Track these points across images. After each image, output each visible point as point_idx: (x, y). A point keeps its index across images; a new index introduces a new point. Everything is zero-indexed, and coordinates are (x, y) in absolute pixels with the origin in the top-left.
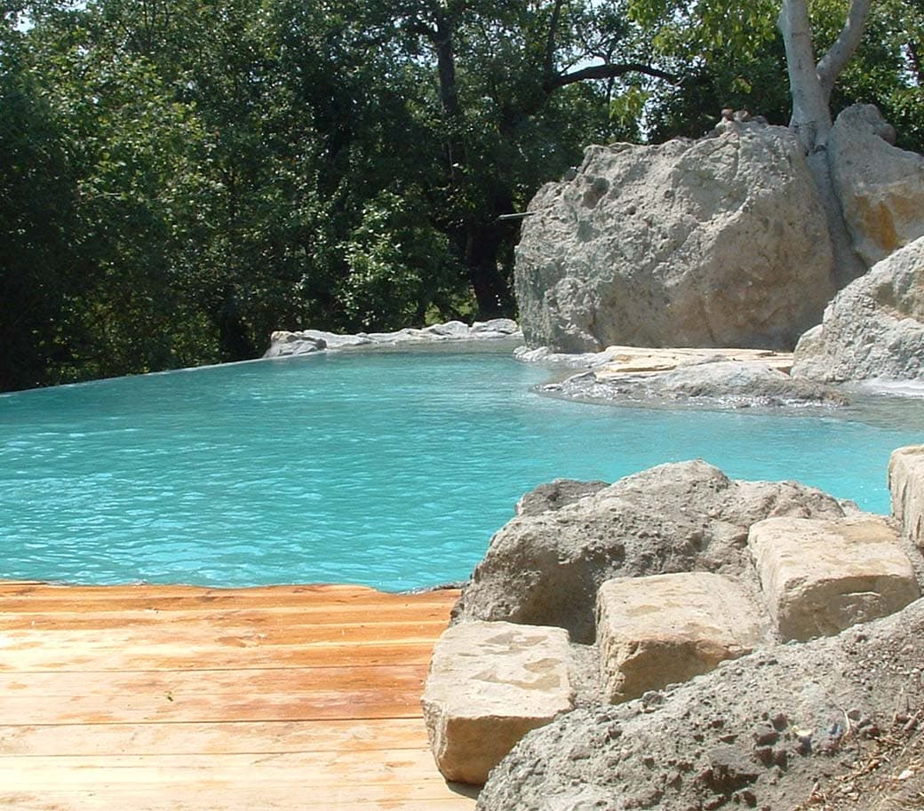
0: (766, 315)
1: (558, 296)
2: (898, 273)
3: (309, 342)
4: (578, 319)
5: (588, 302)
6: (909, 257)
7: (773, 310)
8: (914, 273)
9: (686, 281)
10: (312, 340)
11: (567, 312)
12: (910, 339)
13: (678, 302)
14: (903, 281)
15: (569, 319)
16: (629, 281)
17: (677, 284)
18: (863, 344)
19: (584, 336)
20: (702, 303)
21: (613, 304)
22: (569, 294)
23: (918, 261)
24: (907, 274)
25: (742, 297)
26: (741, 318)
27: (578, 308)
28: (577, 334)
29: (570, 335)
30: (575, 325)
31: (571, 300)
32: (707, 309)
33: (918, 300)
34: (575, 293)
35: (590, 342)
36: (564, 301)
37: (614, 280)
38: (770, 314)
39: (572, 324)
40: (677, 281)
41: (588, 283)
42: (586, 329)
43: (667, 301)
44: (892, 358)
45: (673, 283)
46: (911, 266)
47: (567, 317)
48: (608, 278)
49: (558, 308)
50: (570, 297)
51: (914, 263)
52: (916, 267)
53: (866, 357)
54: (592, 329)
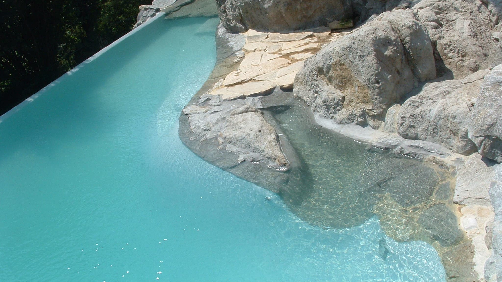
0: (311, 13)
1: (226, 8)
2: (325, 63)
3: (152, 10)
4: (235, 18)
5: (238, 11)
6: (329, 56)
7: (314, 10)
8: (331, 64)
9: (273, 5)
10: (153, 9)
11: (231, 15)
12: (330, 100)
13: (271, 14)
14: (327, 68)
15: (232, 18)
16: (250, 4)
17: (269, 7)
18: (314, 94)
19: (238, 26)
20: (281, 13)
21: (247, 13)
22: (230, 7)
23: (333, 59)
24: (328, 64)
25: (299, 7)
26: (299, 17)
27: (235, 14)
28: (235, 25)
29: (232, 26)
30: (234, 21)
31: (231, 10)
32: (284, 15)
33: (334, 78)
34: (232, 7)
35: (241, 28)
36: (229, 10)
37: (245, 4)
38: (312, 12)
39: (233, 20)
40: (269, 5)
41: (237, 2)
42: (239, 22)
43: (266, 13)
44: (324, 106)
45: (267, 6)
46: (330, 61)
47: (231, 18)
48: (242, 3)
49: (226, 14)
50: (231, 8)
51: (331, 59)
52: (332, 61)
53: (315, 101)
54: (242, 21)
